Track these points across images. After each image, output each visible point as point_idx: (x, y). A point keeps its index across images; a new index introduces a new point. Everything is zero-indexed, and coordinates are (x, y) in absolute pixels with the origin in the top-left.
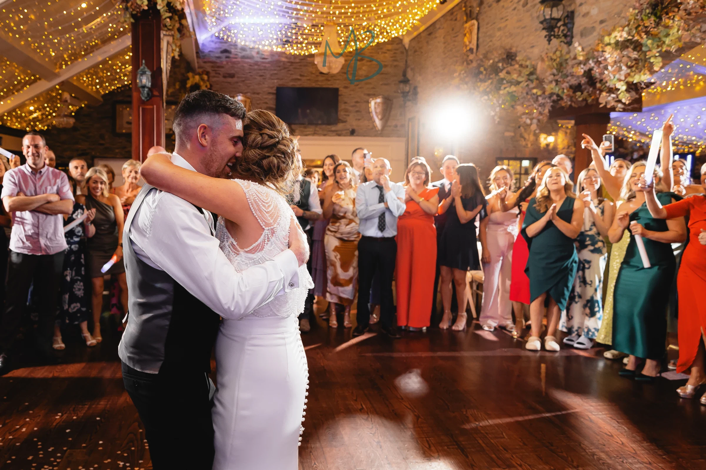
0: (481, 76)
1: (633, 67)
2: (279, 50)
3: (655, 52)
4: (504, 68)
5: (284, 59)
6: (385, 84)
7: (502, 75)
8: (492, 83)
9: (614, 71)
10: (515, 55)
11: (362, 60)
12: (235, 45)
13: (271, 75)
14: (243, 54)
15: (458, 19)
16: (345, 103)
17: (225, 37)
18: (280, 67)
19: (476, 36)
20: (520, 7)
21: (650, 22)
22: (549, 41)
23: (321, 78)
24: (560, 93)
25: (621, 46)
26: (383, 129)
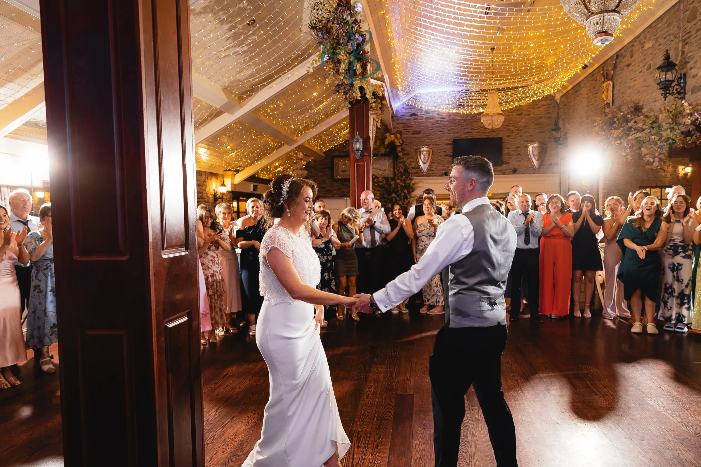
0: (615, 125)
2: (454, 111)
4: (632, 119)
5: (458, 118)
6: (541, 132)
7: (630, 124)
8: (623, 130)
10: (642, 108)
11: (521, 114)
12: (421, 110)
13: (449, 130)
14: (426, 116)
15: (598, 80)
16: (509, 148)
17: (413, 104)
18: (455, 124)
19: (611, 93)
20: (645, 70)
22: (666, 97)
23: (487, 131)
24: (674, 138)
26: (539, 168)
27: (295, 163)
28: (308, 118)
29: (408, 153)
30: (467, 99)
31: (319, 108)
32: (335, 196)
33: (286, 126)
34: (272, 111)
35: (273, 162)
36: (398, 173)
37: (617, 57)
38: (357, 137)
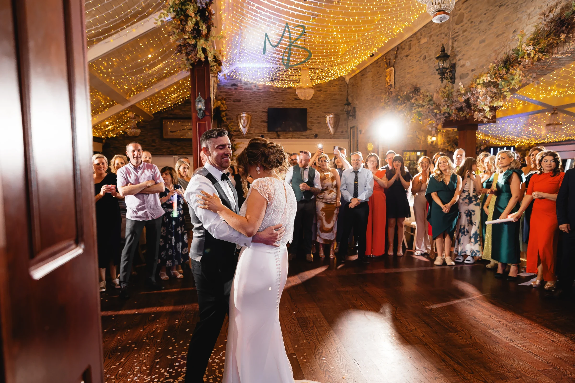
0: (399, 102)
1: (494, 97)
2: (270, 84)
3: (506, 89)
4: (413, 97)
5: (272, 90)
6: (335, 106)
7: (413, 101)
8: (405, 106)
9: (483, 100)
10: (420, 89)
11: (320, 90)
12: (241, 81)
13: (264, 100)
14: (245, 87)
15: (381, 66)
16: (311, 118)
17: (234, 76)
18: (269, 95)
19: (393, 77)
20: (422, 60)
21: (503, 71)
22: (442, 81)
23: (295, 102)
24: (450, 112)
25: (486, 85)
26: (334, 134)
27: (125, 123)
28: (142, 79)
29: (230, 118)
30: (283, 74)
31: (154, 69)
32: (165, 154)
33: (119, 85)
34: (106, 68)
35: (103, 121)
37: (398, 49)
38: (199, 97)
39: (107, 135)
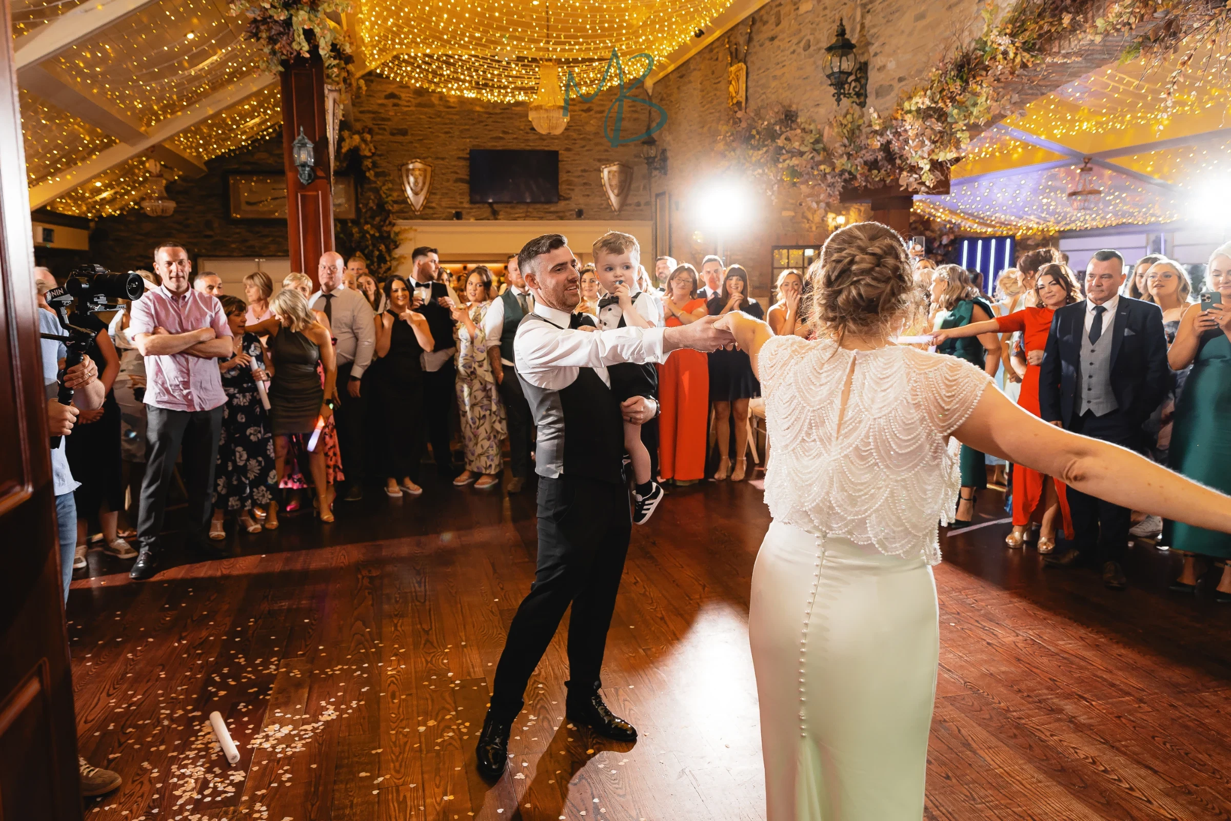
0: (753, 142)
1: (937, 141)
2: (473, 96)
3: (961, 124)
4: (782, 133)
5: (478, 109)
6: (622, 145)
7: (780, 142)
8: (767, 152)
9: (916, 147)
10: (797, 117)
11: (589, 110)
12: (407, 87)
13: (461, 131)
14: (417, 101)
15: (720, 59)
16: (569, 172)
17: (392, 75)
18: (473, 119)
19: (744, 85)
20: (801, 50)
21: (955, 87)
22: (839, 100)
23: (532, 136)
24: (853, 171)
25: (924, 114)
26: (620, 210)
27: (141, 183)
28: (175, 87)
29: (383, 172)
30: (499, 75)
31: (201, 66)
32: (235, 254)
33: (123, 102)
34: (90, 65)
35: (89, 180)
36: (366, 212)
37: (754, 22)
38: (300, 137)
39: (98, 211)
